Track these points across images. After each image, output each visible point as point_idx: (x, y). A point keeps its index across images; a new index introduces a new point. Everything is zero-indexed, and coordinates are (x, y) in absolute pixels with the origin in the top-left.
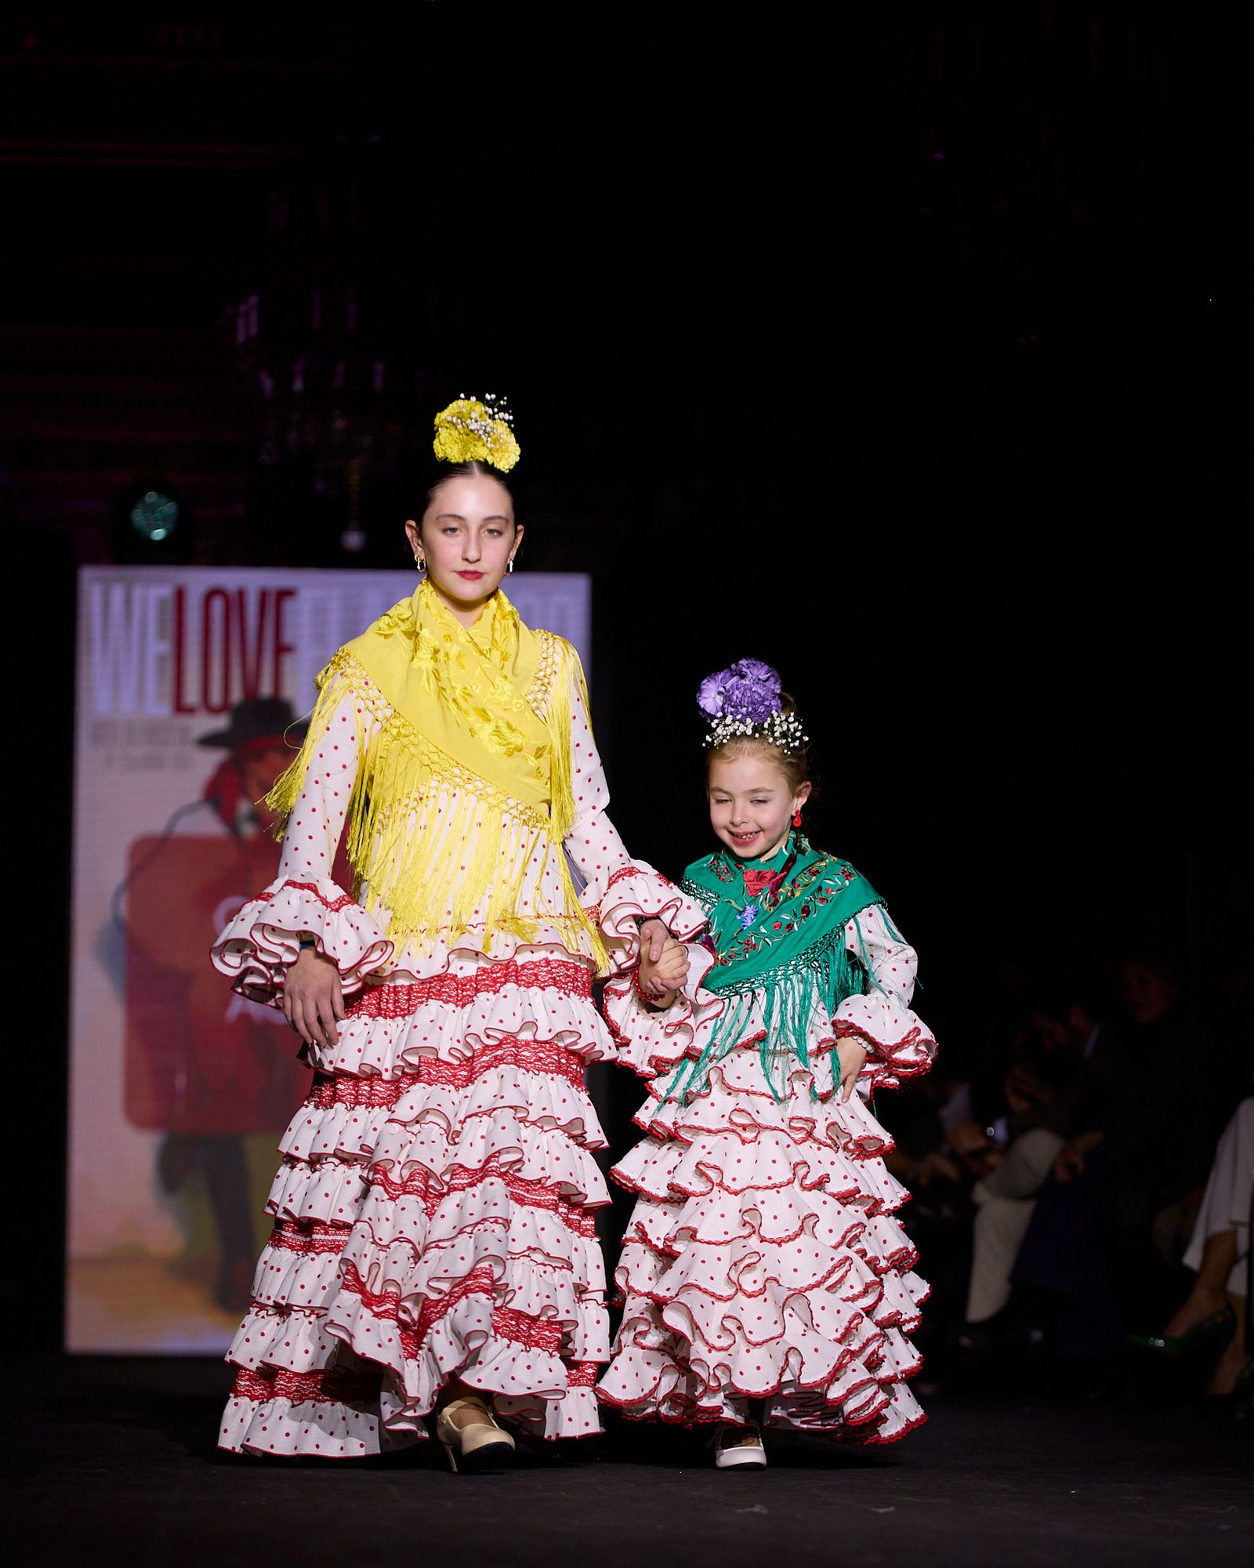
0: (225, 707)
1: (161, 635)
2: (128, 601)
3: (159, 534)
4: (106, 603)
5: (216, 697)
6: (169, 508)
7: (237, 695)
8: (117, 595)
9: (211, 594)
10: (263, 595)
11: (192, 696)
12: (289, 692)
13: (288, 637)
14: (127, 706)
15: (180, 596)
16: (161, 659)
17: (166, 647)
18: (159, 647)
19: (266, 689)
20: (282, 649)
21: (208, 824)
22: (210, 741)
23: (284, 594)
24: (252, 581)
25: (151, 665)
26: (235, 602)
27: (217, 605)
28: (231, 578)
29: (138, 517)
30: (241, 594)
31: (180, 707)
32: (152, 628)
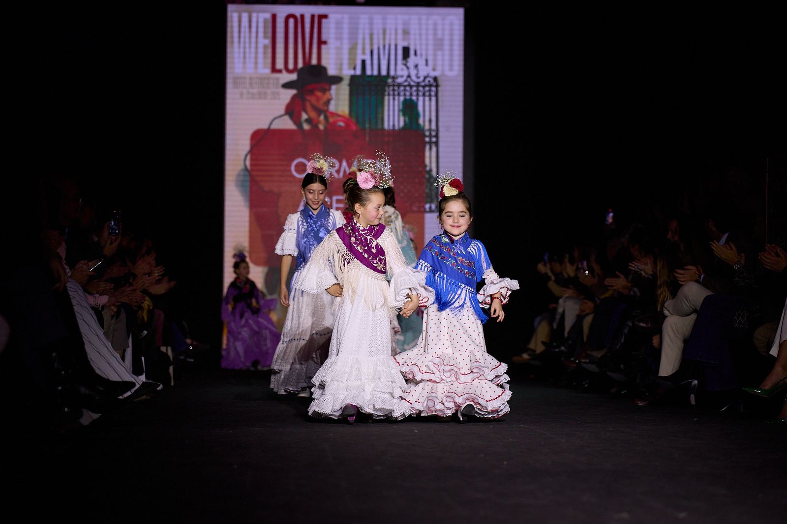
1: (265, 37)
2: (250, 21)
4: (240, 21)
5: (291, 66)
8: (245, 17)
9: (288, 17)
10: (313, 17)
11: (280, 65)
12: (324, 63)
13: (324, 38)
14: (250, 70)
15: (274, 17)
16: (265, 47)
17: (268, 42)
18: (265, 42)
19: (314, 61)
20: (321, 43)
21: (287, 124)
22: (287, 86)
23: (322, 17)
24: (308, 11)
25: (261, 50)
26: (299, 21)
27: (291, 21)
28: (297, 10)
30: (302, 16)
31: (274, 70)
32: (261, 35)
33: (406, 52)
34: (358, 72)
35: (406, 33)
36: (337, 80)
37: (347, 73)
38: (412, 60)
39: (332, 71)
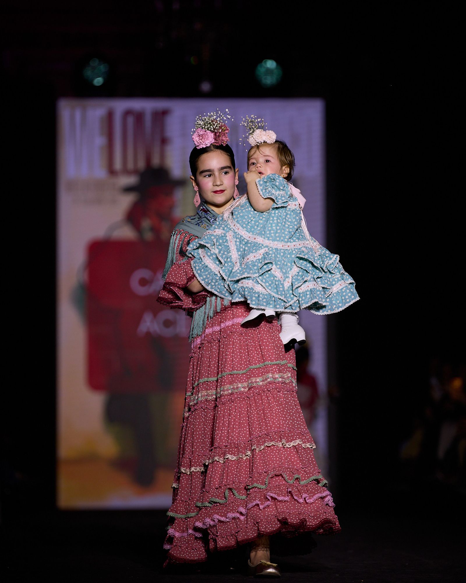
0: (135, 172)
1: (101, 135)
2: (84, 118)
3: (98, 81)
4: (72, 118)
5: (130, 166)
6: (103, 68)
7: (141, 164)
8: (78, 114)
9: (128, 113)
10: (154, 113)
11: (118, 165)
12: (168, 163)
13: (167, 135)
14: (84, 172)
15: (110, 114)
16: (101, 147)
17: (104, 141)
18: (100, 141)
19: (156, 162)
20: (164, 141)
22: (128, 189)
23: (165, 113)
24: (148, 105)
25: (96, 150)
26: (139, 117)
27: (130, 119)
28: (136, 104)
29: (88, 73)
30: (142, 113)
31: (112, 172)
36: (181, 183)
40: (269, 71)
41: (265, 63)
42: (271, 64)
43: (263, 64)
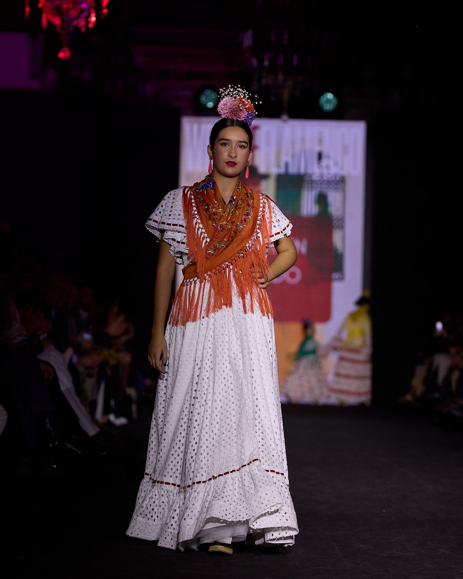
2: (199, 130)
3: (210, 105)
4: (191, 130)
6: (212, 95)
8: (195, 127)
12: (256, 164)
13: (256, 143)
29: (203, 98)
33: (320, 156)
34: (282, 170)
35: (320, 141)
36: (266, 177)
37: (274, 171)
38: (325, 162)
39: (262, 169)
40: (328, 101)
41: (326, 95)
42: (330, 96)
43: (325, 95)
